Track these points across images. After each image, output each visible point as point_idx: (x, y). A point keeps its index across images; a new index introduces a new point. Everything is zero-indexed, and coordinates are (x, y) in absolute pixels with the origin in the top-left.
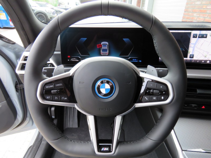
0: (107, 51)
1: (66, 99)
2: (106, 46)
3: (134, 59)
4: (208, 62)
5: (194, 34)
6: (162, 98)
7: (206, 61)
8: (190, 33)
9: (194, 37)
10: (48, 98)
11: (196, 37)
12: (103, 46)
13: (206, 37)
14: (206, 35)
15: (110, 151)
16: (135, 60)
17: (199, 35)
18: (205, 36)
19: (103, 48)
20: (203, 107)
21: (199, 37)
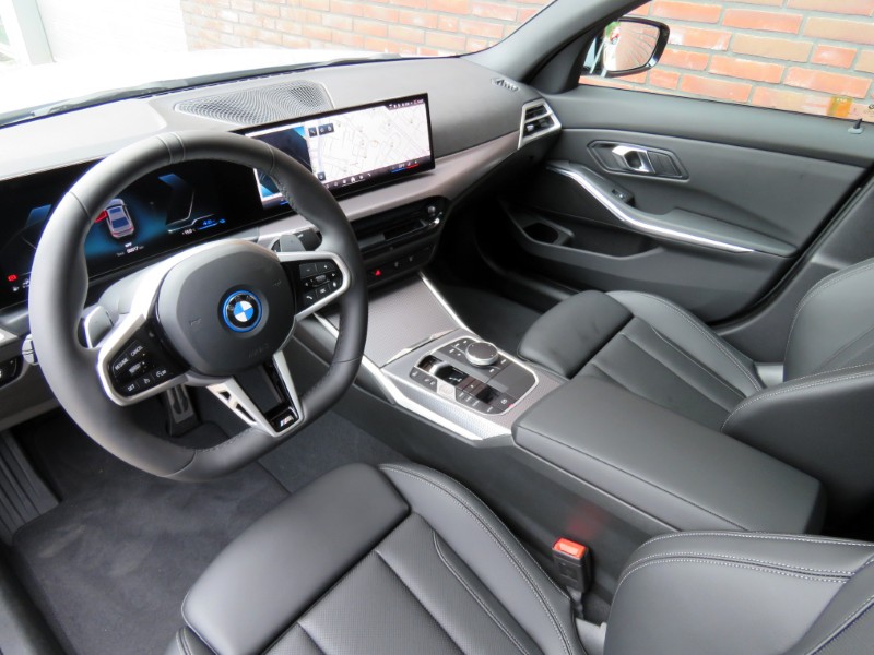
0: (127, 223)
1: (164, 372)
2: (119, 210)
3: (206, 219)
4: (353, 180)
5: (310, 129)
6: (335, 284)
7: (348, 179)
8: (302, 127)
9: (312, 135)
10: (130, 388)
11: (316, 134)
12: (112, 212)
13: (333, 130)
14: (332, 125)
15: (296, 419)
16: (209, 221)
17: (320, 128)
18: (330, 128)
19: (112, 217)
20: (378, 273)
21: (321, 133)
